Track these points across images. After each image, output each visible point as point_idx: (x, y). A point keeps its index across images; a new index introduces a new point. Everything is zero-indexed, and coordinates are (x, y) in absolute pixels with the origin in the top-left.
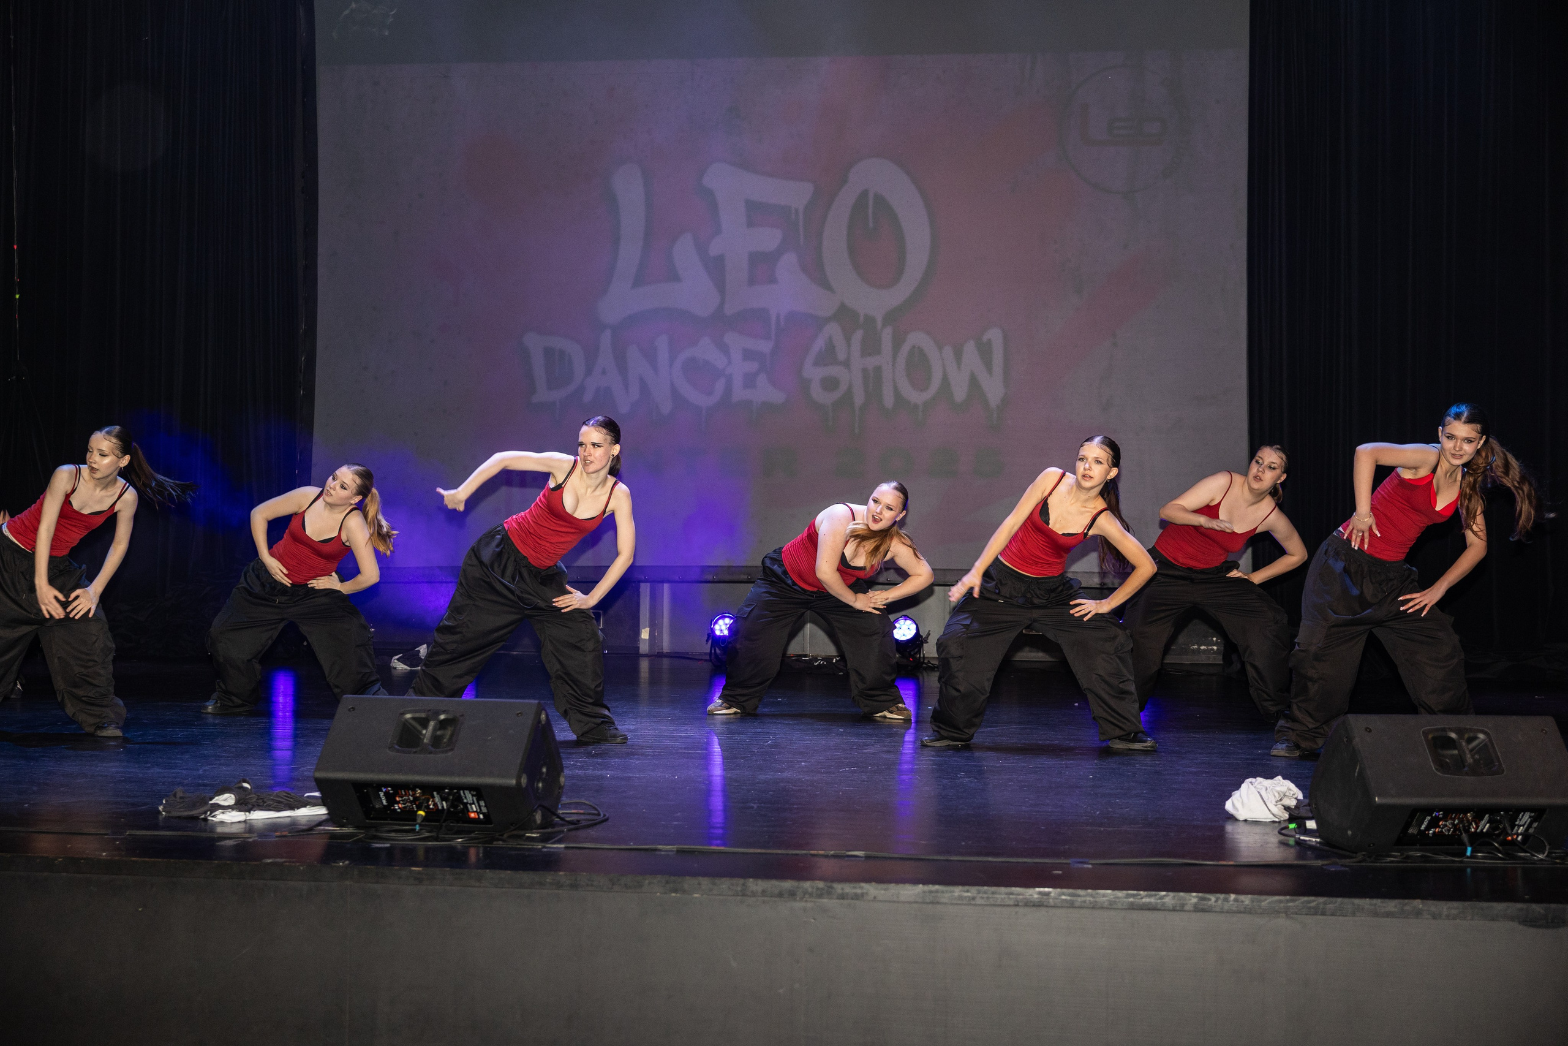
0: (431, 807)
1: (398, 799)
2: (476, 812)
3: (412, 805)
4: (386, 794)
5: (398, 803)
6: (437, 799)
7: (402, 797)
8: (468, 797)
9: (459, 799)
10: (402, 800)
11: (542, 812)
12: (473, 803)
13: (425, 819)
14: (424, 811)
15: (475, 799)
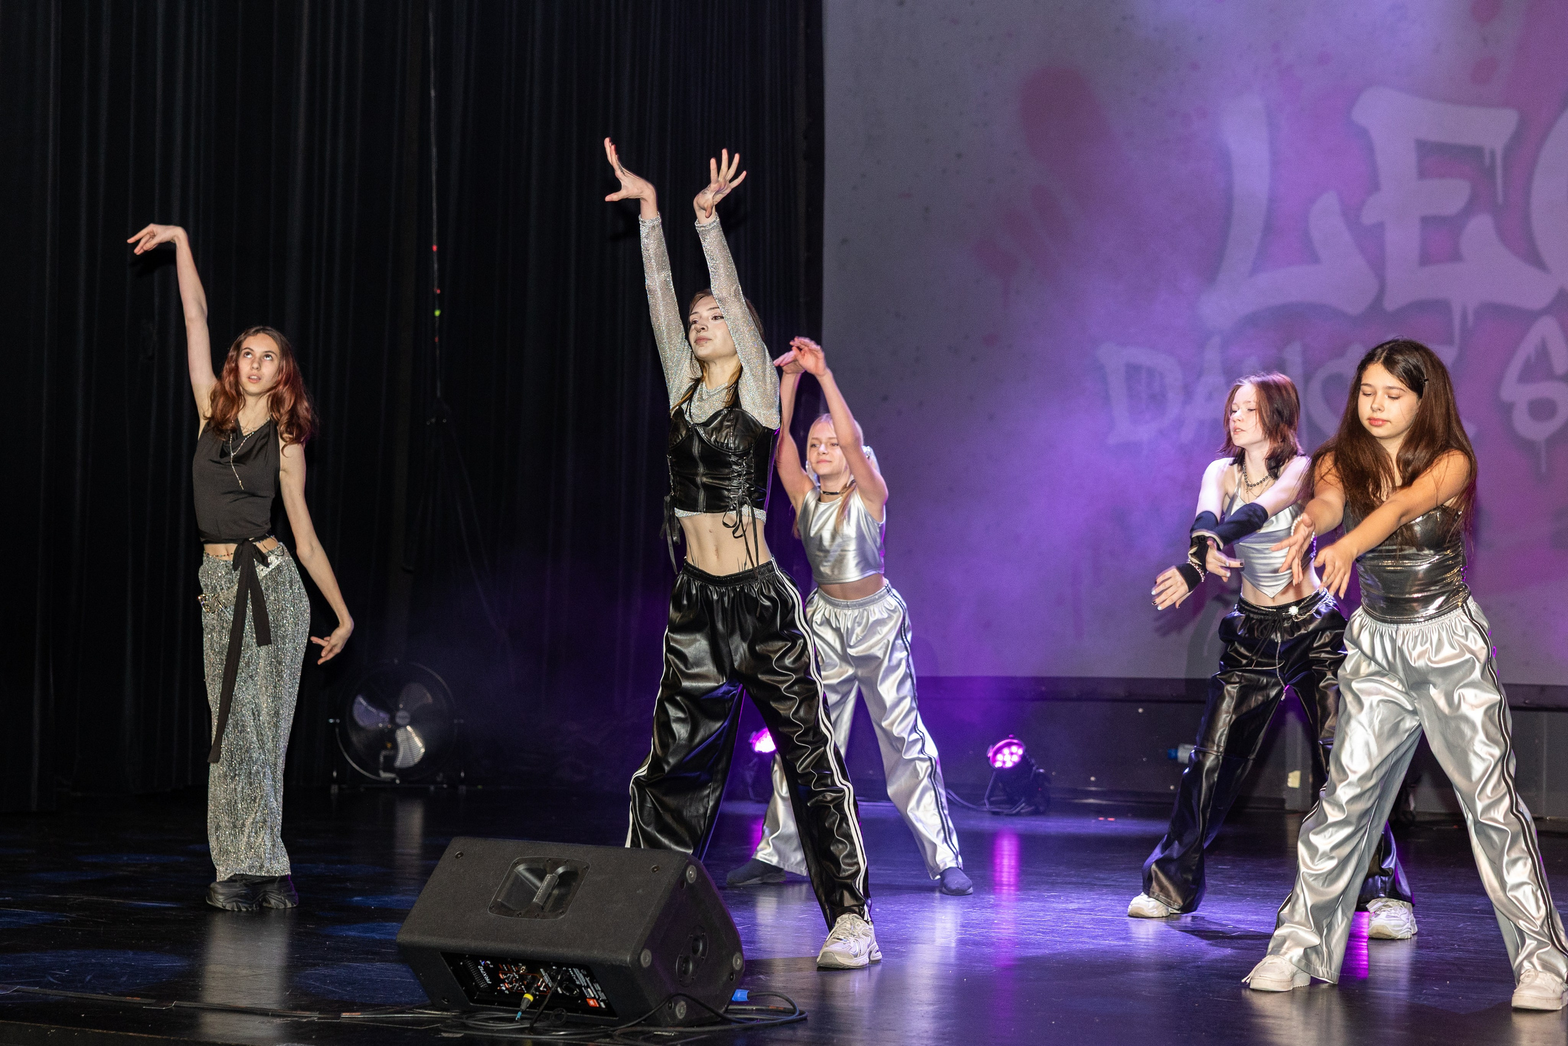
0: (541, 989)
1: (501, 975)
2: (594, 998)
3: (520, 986)
4: (486, 967)
5: (503, 981)
6: (547, 979)
7: (506, 974)
8: (581, 979)
9: (571, 980)
10: (507, 978)
11: (687, 1003)
12: (588, 987)
13: (532, 1005)
14: (534, 995)
15: (588, 979)
